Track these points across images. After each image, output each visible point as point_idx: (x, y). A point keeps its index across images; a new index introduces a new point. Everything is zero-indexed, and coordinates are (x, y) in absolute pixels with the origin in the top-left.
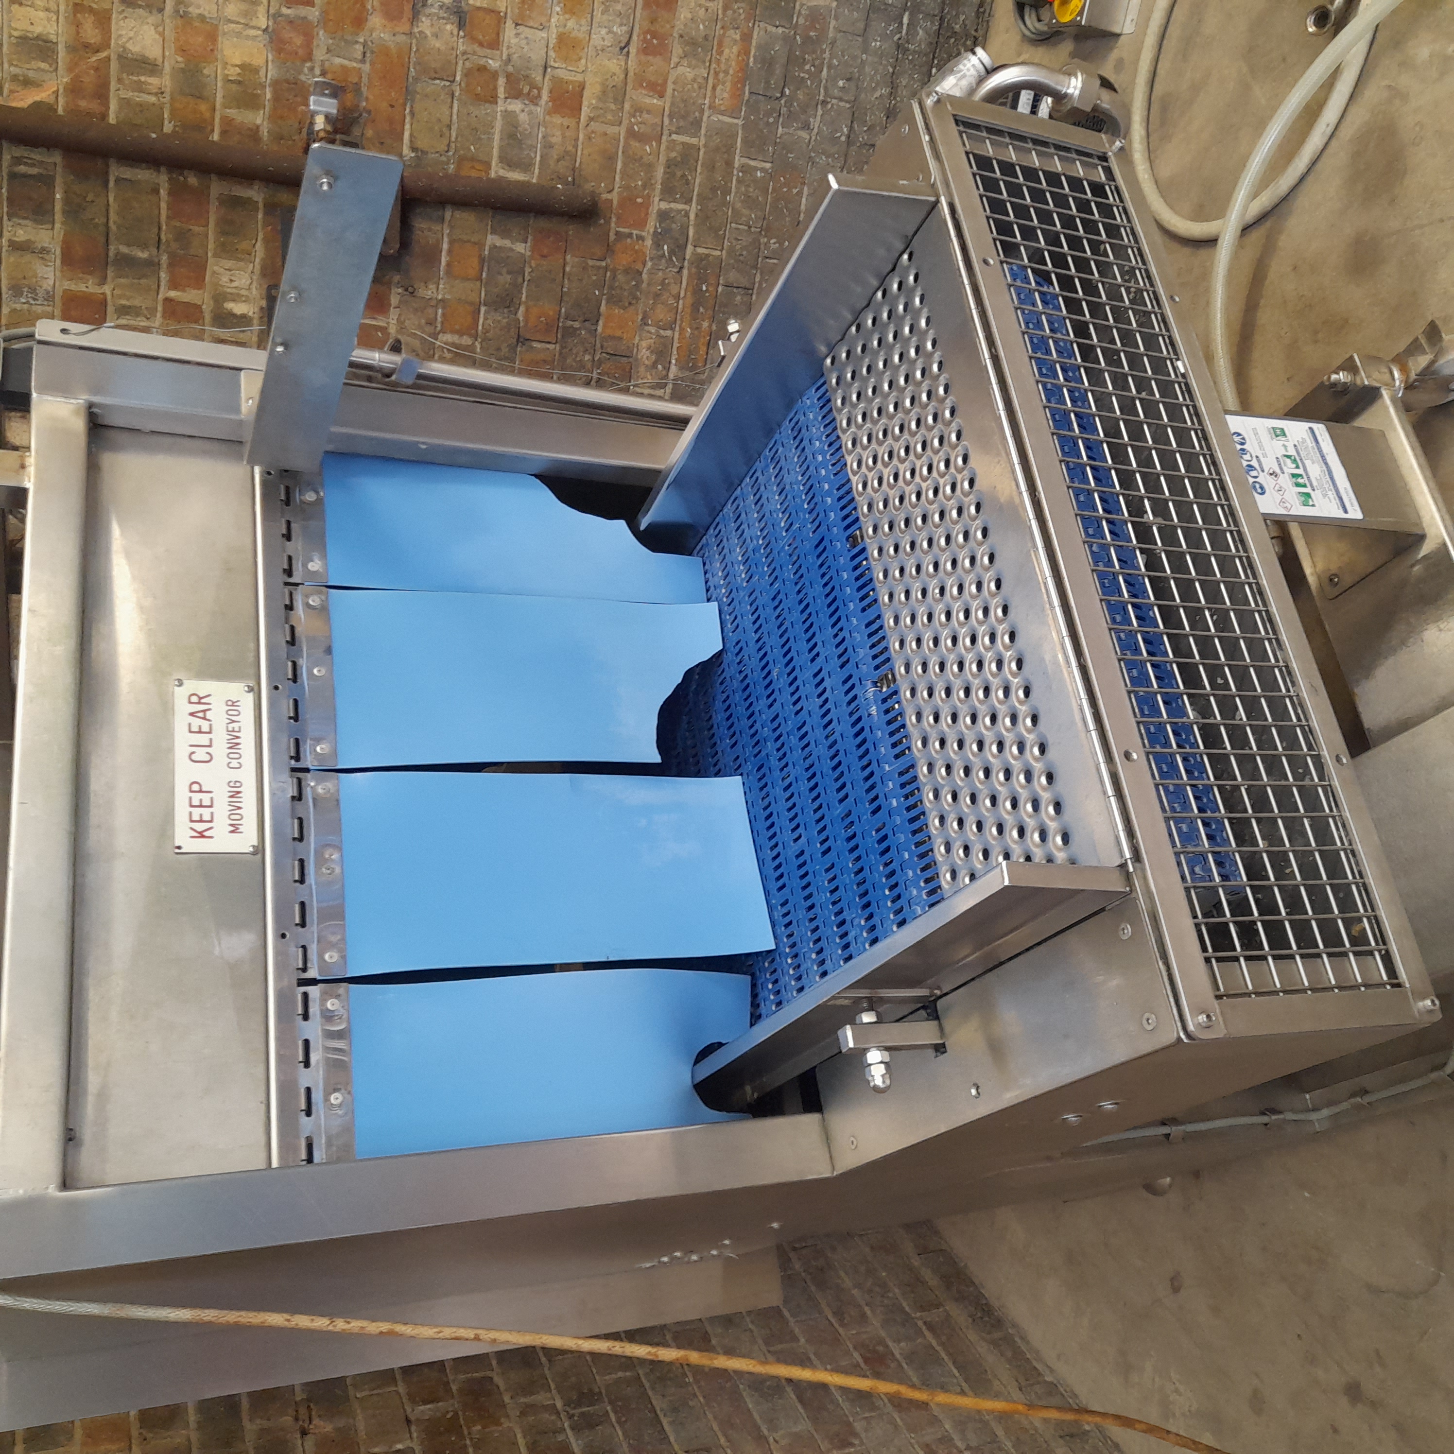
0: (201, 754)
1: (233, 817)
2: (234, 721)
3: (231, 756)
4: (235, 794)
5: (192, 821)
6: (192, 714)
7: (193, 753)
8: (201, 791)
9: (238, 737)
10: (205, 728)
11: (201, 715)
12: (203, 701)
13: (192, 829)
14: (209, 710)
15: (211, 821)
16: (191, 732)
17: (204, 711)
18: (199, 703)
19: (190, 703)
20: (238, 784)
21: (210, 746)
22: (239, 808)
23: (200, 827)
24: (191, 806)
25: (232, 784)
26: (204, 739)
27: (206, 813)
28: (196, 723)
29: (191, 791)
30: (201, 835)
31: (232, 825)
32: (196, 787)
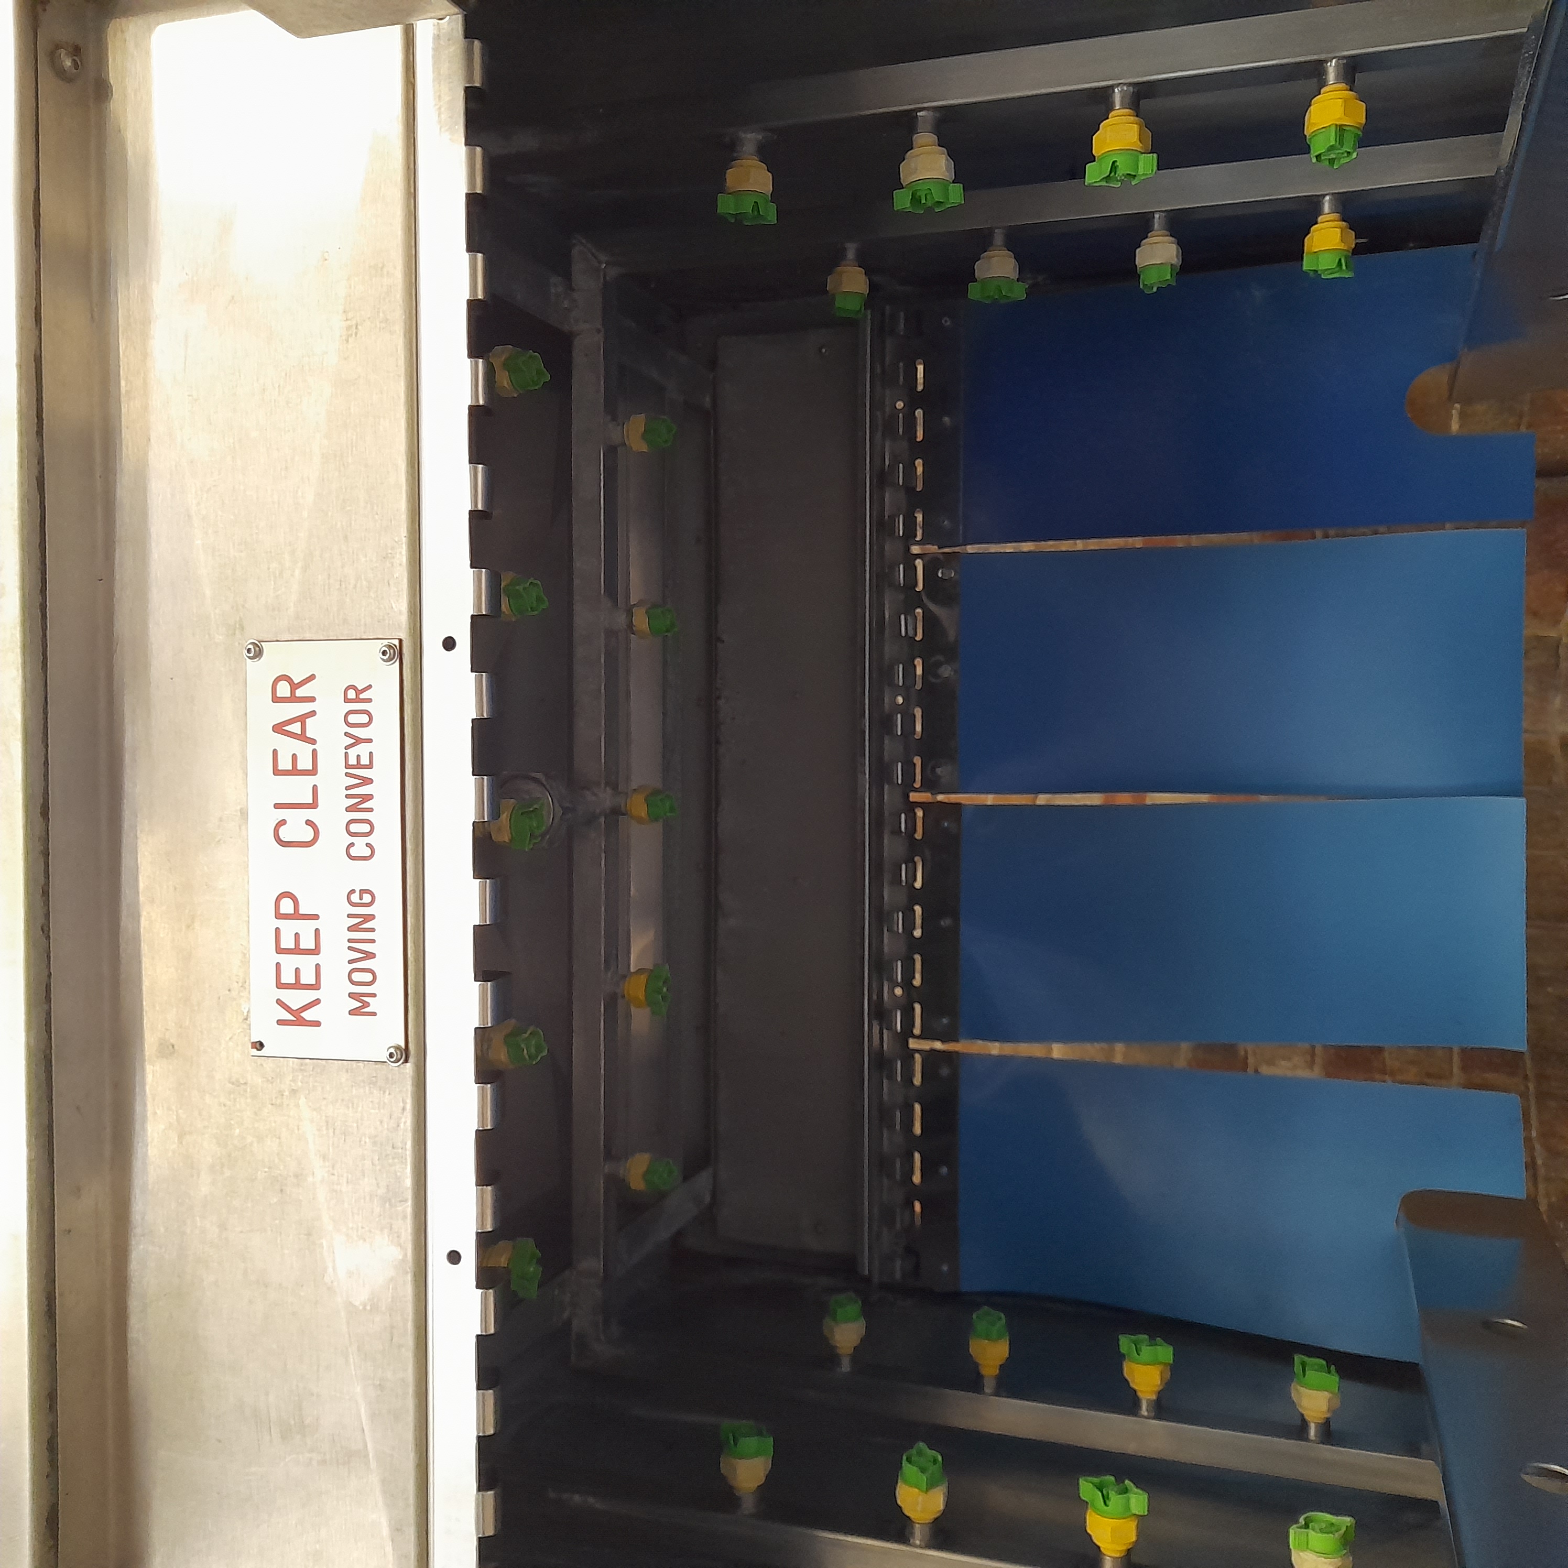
0: (296, 829)
1: (357, 977)
2: (358, 741)
3: (354, 828)
4: (361, 924)
5: (280, 985)
6: (279, 728)
7: (283, 822)
8: (297, 915)
9: (367, 781)
10: (305, 763)
11: (296, 728)
12: (300, 693)
13: (279, 1002)
14: (313, 713)
15: (316, 986)
16: (277, 772)
17: (302, 719)
18: (293, 699)
19: (276, 699)
20: (367, 898)
21: (314, 805)
22: (370, 956)
23: (296, 999)
24: (280, 950)
25: (355, 898)
26: (299, 788)
27: (306, 964)
28: (288, 747)
29: (279, 916)
30: (297, 1018)
31: (352, 995)
32: (287, 906)
